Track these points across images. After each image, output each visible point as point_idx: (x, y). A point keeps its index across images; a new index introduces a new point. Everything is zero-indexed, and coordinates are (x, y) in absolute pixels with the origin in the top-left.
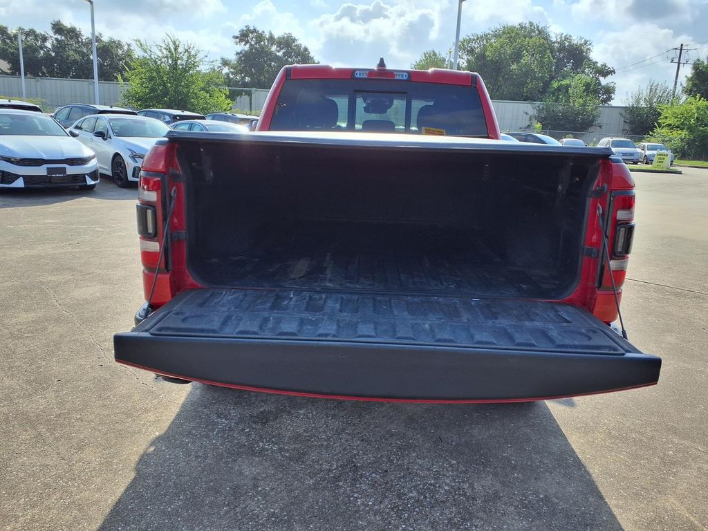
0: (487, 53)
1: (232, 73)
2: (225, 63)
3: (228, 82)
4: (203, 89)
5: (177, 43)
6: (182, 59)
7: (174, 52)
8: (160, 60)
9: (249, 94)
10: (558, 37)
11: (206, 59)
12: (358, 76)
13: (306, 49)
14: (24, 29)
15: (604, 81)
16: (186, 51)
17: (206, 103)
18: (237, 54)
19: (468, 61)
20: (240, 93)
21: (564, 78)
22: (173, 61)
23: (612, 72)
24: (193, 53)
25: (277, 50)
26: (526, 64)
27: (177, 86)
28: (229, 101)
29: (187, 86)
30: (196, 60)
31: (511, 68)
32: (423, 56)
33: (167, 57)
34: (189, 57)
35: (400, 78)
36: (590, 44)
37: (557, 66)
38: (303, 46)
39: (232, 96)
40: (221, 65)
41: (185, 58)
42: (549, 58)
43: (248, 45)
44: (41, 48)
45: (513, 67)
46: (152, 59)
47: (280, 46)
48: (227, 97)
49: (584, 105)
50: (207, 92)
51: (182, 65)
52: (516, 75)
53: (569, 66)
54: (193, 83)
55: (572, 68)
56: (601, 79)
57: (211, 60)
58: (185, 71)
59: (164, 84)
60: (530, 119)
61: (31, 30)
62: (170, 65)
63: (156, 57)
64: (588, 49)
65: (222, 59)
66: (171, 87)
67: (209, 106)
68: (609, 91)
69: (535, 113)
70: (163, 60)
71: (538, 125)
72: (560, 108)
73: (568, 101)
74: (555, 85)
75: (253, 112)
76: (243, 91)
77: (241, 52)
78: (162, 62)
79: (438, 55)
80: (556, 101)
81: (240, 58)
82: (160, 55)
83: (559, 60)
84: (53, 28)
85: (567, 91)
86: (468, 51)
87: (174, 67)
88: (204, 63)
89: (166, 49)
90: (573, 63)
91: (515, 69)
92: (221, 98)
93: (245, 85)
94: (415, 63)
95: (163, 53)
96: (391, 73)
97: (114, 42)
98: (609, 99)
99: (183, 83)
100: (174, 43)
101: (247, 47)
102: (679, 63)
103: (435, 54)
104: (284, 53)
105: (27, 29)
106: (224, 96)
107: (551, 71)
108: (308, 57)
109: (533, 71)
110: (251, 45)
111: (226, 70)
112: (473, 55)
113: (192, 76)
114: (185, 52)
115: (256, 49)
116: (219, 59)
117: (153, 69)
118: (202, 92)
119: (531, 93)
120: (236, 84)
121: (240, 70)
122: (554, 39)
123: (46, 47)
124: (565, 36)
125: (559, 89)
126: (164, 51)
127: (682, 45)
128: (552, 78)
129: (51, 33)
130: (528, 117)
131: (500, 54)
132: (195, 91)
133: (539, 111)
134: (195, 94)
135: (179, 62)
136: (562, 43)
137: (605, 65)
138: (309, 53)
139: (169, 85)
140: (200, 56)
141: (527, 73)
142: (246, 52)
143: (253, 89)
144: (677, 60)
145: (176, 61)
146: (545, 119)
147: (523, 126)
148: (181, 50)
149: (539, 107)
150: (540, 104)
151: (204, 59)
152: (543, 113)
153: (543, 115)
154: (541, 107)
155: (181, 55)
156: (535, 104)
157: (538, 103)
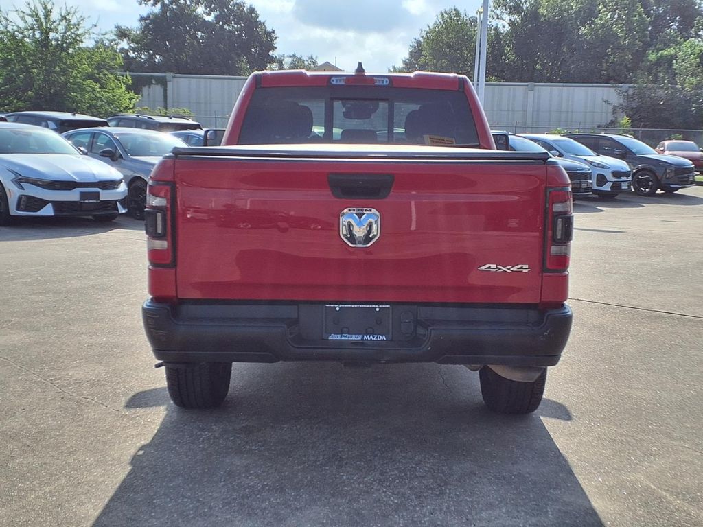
0: (541, 10)
1: (134, 50)
2: (122, 34)
3: (129, 64)
4: (90, 76)
5: (49, 7)
6: (57, 31)
7: (43, 20)
8: (22, 33)
9: (163, 82)
11: (95, 30)
12: (334, 83)
13: (252, 10)
16: (64, 18)
17: (96, 98)
18: (142, 19)
19: (512, 23)
20: (147, 82)
21: (667, 45)
22: (41, 33)
24: (74, 21)
25: (205, 13)
26: (603, 25)
27: (48, 73)
28: (132, 94)
29: (65, 72)
30: (79, 32)
31: (580, 32)
32: (440, 16)
33: (32, 28)
34: (68, 28)
35: (381, 84)
37: (654, 27)
38: (247, 6)
39: (136, 87)
40: (115, 37)
41: (61, 28)
42: (640, 15)
43: (159, 6)
45: (583, 31)
46: (8, 31)
47: (210, 7)
48: (128, 88)
50: (97, 81)
51: (57, 40)
52: (588, 43)
53: (675, 26)
54: (74, 67)
55: (680, 30)
57: (103, 32)
58: (60, 48)
59: (28, 70)
60: (614, 112)
62: (36, 41)
63: (15, 28)
65: (118, 27)
66: (38, 74)
67: (100, 103)
69: (621, 101)
70: (26, 33)
71: (625, 120)
72: (661, 92)
73: (673, 81)
74: (652, 57)
75: (171, 111)
76: (152, 77)
77: (148, 17)
78: (25, 36)
79: (463, 15)
80: (655, 81)
81: (147, 25)
82: (22, 25)
83: (658, 17)
85: (671, 65)
86: (510, 7)
87: (44, 43)
88: (91, 36)
89: (32, 16)
90: (680, 22)
91: (585, 34)
92: (118, 89)
93: (155, 67)
94: (427, 29)
95: (26, 22)
96: (372, 78)
99: (58, 69)
100: (45, 8)
101: (157, 9)
103: (458, 14)
104: (216, 17)
106: (124, 87)
107: (645, 36)
108: (257, 22)
109: (615, 35)
110: (164, 5)
111: (124, 44)
112: (519, 14)
113: (72, 56)
114: (62, 20)
115: (172, 11)
116: (114, 29)
117: (9, 48)
118: (88, 82)
119: (615, 71)
120: (140, 66)
121: (146, 45)
125: (659, 62)
126: (29, 19)
128: (647, 46)
130: (611, 107)
131: (561, 12)
132: (78, 80)
133: (628, 98)
134: (78, 84)
135: (52, 35)
138: (257, 16)
139: (36, 71)
140: (85, 25)
141: (606, 39)
142: (156, 16)
143: (169, 75)
145: (47, 33)
146: (637, 110)
147: (604, 124)
148: (55, 16)
149: (627, 92)
150: (630, 87)
151: (91, 31)
152: (634, 101)
153: (634, 105)
154: (630, 92)
155: (55, 24)
156: (621, 87)
157: (625, 86)
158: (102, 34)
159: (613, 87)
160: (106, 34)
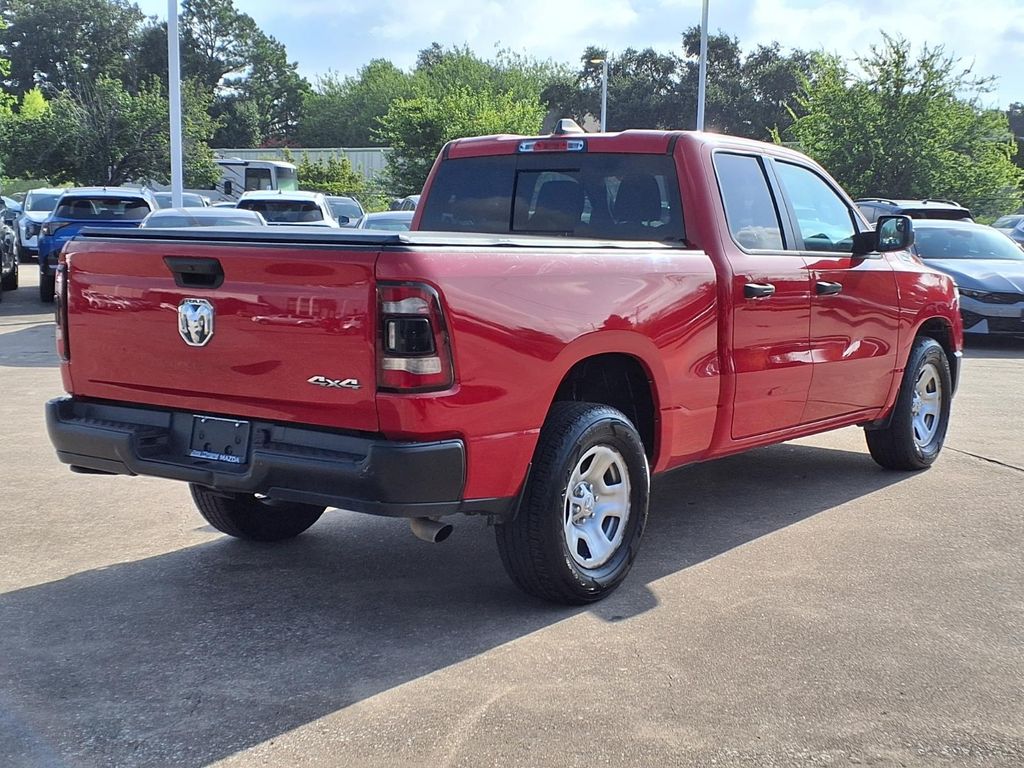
6: (912, 83)
7: (893, 70)
11: (968, 78)
12: (522, 150)
14: (635, 52)
16: (924, 63)
24: (938, 65)
30: (943, 82)
34: (930, 76)
35: (574, 149)
41: (919, 79)
44: (662, 85)
48: (1012, 160)
50: (967, 152)
57: (978, 80)
61: (648, 51)
63: (856, 83)
82: (864, 78)
84: (686, 44)
88: (964, 86)
89: (877, 65)
97: (802, 58)
100: (897, 50)
105: (640, 50)
106: (1005, 159)
114: (921, 67)
123: (670, 83)
126: (873, 69)
129: (680, 52)
135: (905, 90)
139: (879, 141)
140: (955, 71)
145: (899, 88)
148: (912, 60)
151: (963, 79)
155: (913, 73)
158: (977, 84)
160: (981, 83)
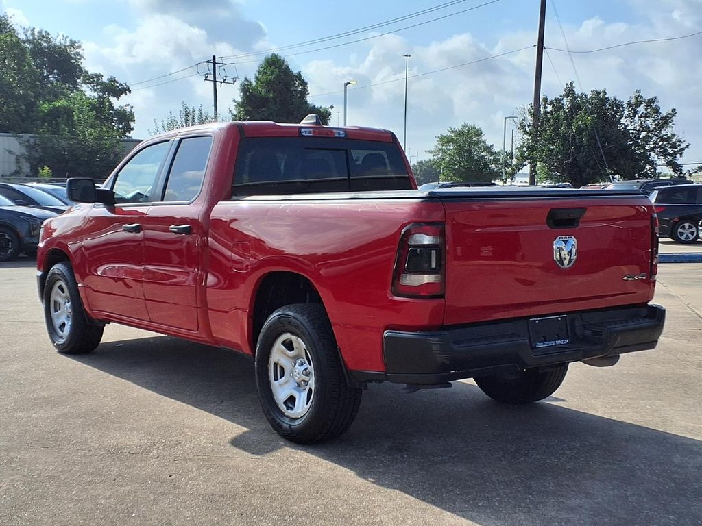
10: (29, 33)
15: (117, 103)
21: (55, 97)
23: (126, 90)
36: (79, 47)
42: (29, 66)
49: (99, 138)
53: (54, 78)
56: (113, 99)
60: (18, 161)
64: (78, 54)
68: (126, 118)
69: (24, 151)
72: (63, 143)
73: (73, 132)
74: (45, 107)
80: (55, 132)
90: (58, 75)
98: (129, 129)
102: (215, 81)
122: (22, 36)
124: (40, 32)
125: (54, 114)
127: (214, 57)
130: (13, 158)
133: (30, 147)
136: (35, 43)
137: (113, 80)
144: (211, 77)
147: (8, 173)
149: (28, 141)
150: (31, 137)
152: (36, 151)
153: (37, 155)
154: (32, 141)
156: (22, 137)
157: (26, 136)
159: (14, 136)
